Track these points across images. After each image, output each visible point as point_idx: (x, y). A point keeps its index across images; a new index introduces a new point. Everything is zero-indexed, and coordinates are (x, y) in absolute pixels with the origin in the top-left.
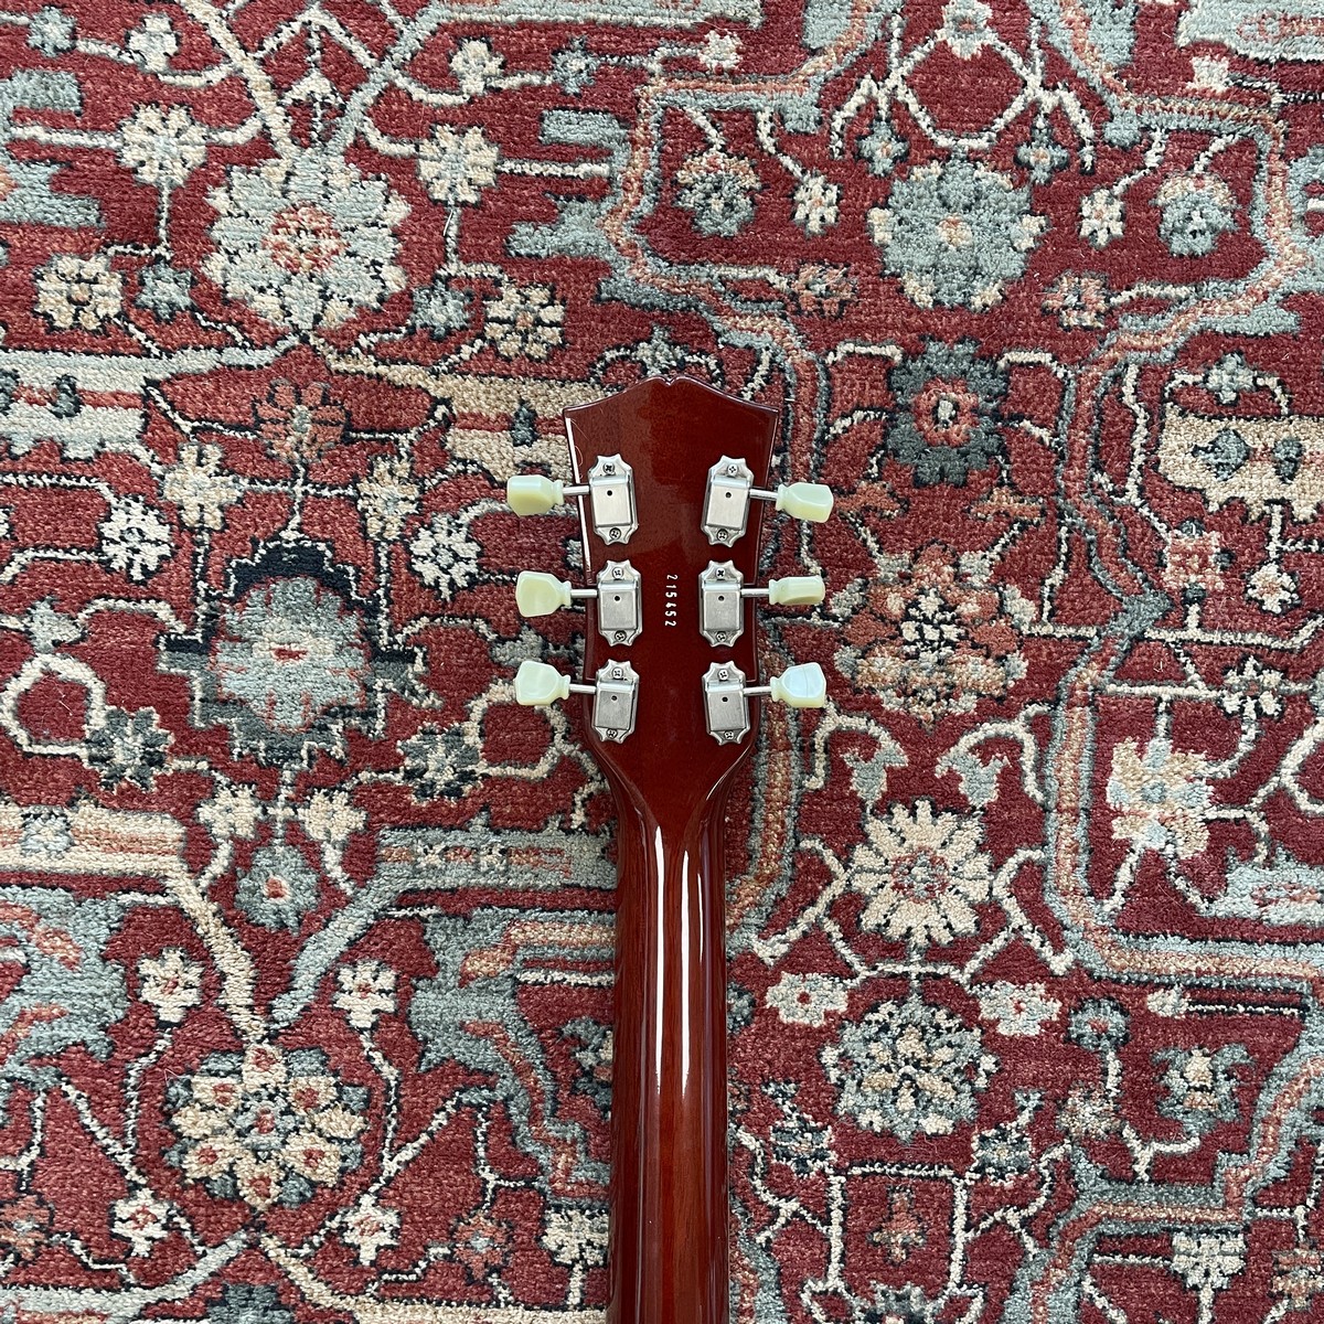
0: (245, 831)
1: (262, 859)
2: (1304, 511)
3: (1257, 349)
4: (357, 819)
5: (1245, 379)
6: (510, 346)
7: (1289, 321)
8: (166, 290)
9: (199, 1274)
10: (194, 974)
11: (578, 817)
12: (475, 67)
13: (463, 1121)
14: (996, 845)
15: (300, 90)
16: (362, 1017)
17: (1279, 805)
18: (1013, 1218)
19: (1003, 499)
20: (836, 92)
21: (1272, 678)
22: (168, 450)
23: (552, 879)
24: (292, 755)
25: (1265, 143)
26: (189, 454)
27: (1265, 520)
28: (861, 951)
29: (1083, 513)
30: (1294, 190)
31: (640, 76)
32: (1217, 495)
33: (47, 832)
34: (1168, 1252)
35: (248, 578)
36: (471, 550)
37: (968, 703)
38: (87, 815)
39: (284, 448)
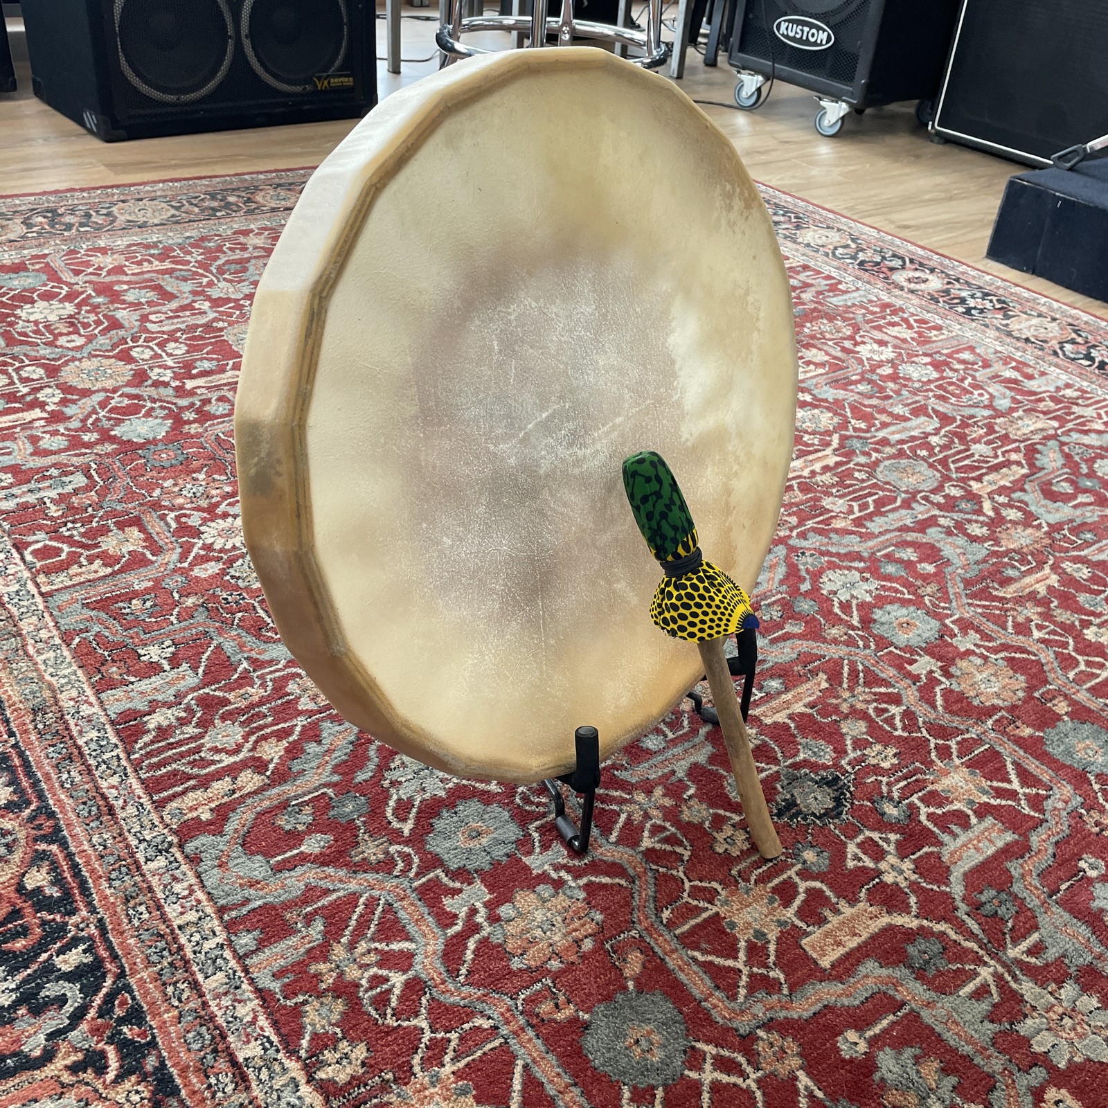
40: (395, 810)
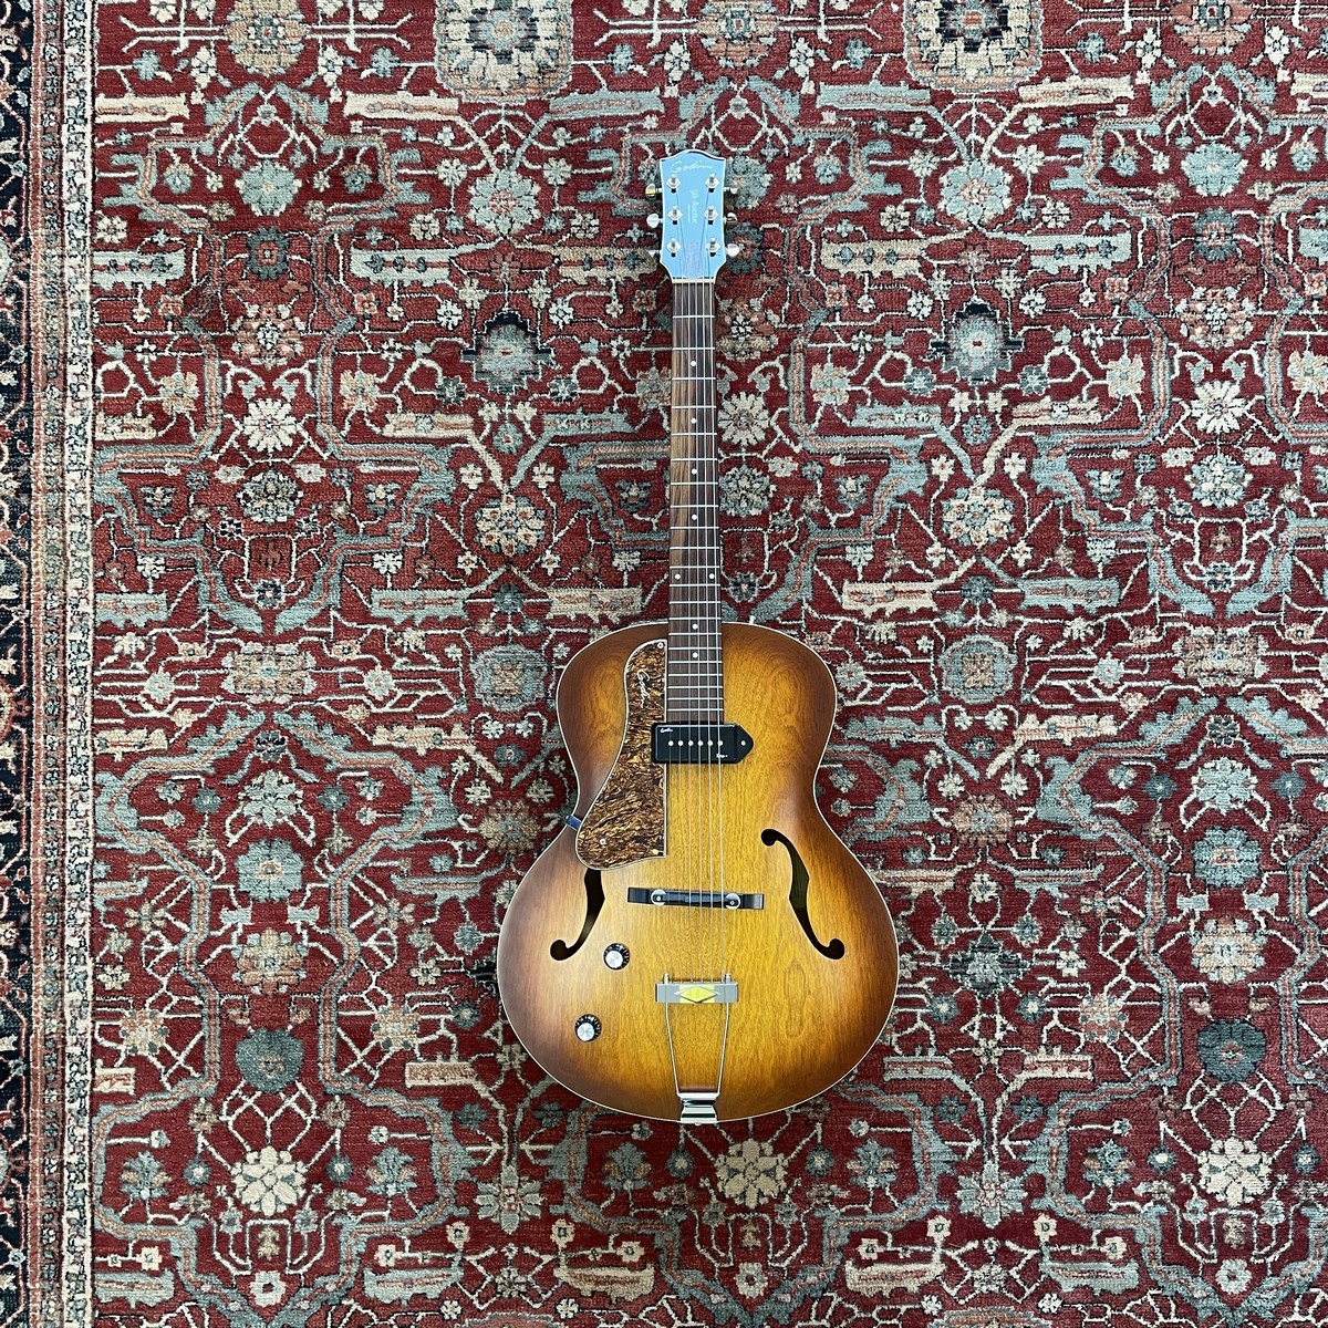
0: (495, 419)
1: (502, 428)
2: (876, 275)
3: (855, 217)
4: (534, 412)
5: (851, 228)
6: (580, 235)
7: (865, 205)
8: (455, 224)
9: (490, 580)
10: (478, 471)
11: (615, 407)
12: (561, 137)
13: (581, 521)
14: (771, 406)
15: (499, 149)
16: (542, 485)
17: (874, 384)
18: (786, 544)
19: (765, 278)
20: (692, 135)
21: (868, 337)
22: (459, 282)
23: (607, 430)
24: (509, 390)
25: (851, 141)
26: (467, 282)
27: (862, 279)
28: (724, 449)
29: (795, 281)
30: (864, 159)
31: (622, 134)
32: (843, 271)
33: (424, 423)
34: (844, 554)
35: (491, 326)
36: (571, 310)
37: (757, 355)
38: (438, 417)
39: (500, 278)
40: (234, 821)
